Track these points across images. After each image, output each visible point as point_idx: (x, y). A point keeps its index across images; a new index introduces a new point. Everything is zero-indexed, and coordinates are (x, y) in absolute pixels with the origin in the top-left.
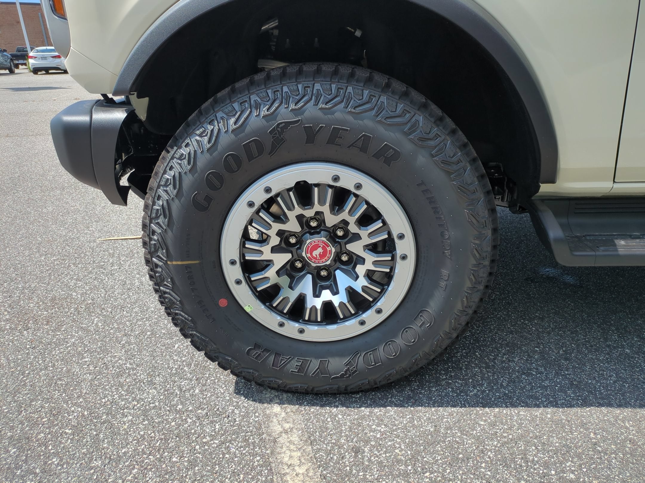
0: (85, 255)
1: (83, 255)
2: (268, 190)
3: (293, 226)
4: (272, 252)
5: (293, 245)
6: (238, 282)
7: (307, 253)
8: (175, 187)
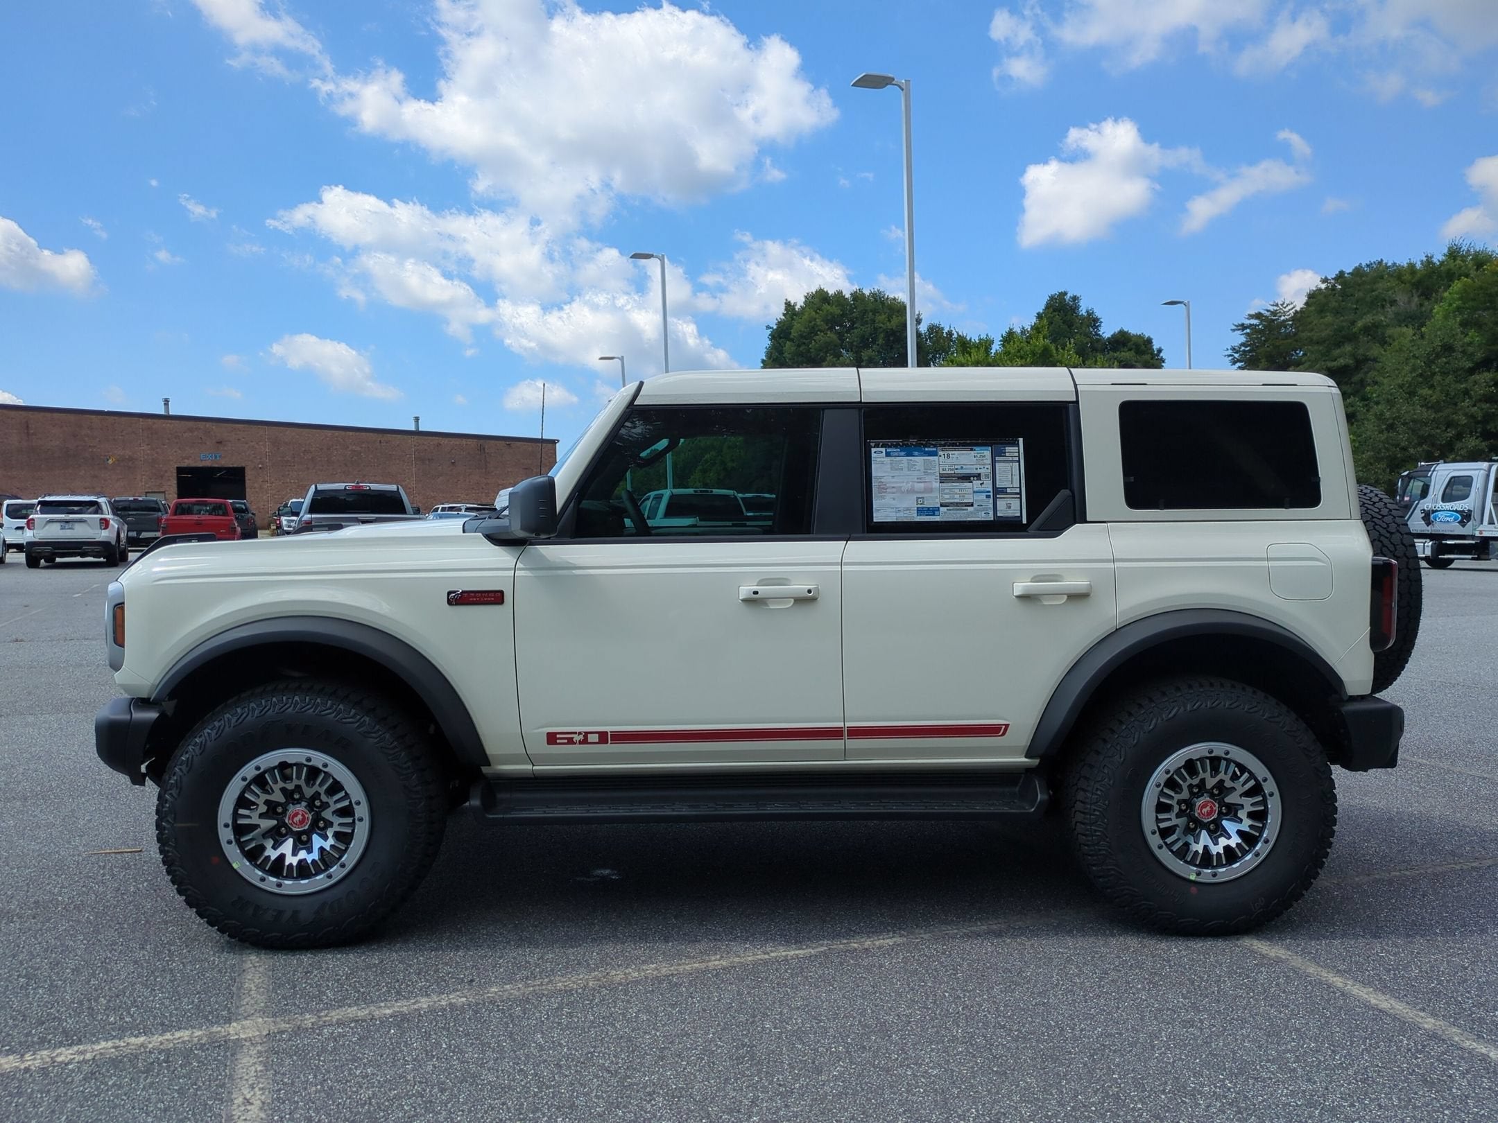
0: (69, 868)
1: (66, 868)
2: (258, 768)
3: (278, 797)
4: (259, 818)
5: (279, 814)
6: (229, 842)
7: (289, 819)
8: (187, 766)
